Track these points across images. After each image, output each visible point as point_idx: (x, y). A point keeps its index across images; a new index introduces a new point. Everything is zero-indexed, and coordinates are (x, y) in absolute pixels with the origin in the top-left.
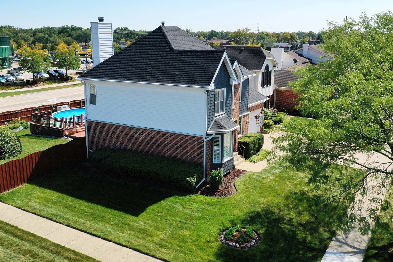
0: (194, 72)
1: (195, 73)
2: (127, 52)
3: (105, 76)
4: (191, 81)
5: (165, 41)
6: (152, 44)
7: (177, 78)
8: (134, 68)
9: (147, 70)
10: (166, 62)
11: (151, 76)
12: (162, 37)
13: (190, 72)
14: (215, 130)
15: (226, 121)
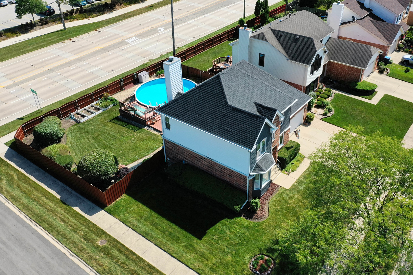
0: (242, 133)
1: (242, 134)
2: (192, 94)
3: (176, 116)
4: (239, 140)
5: (222, 93)
6: (212, 93)
7: (229, 135)
8: (198, 114)
9: (208, 119)
10: (222, 116)
11: (211, 126)
12: (220, 88)
13: (239, 132)
14: (256, 172)
15: (265, 161)
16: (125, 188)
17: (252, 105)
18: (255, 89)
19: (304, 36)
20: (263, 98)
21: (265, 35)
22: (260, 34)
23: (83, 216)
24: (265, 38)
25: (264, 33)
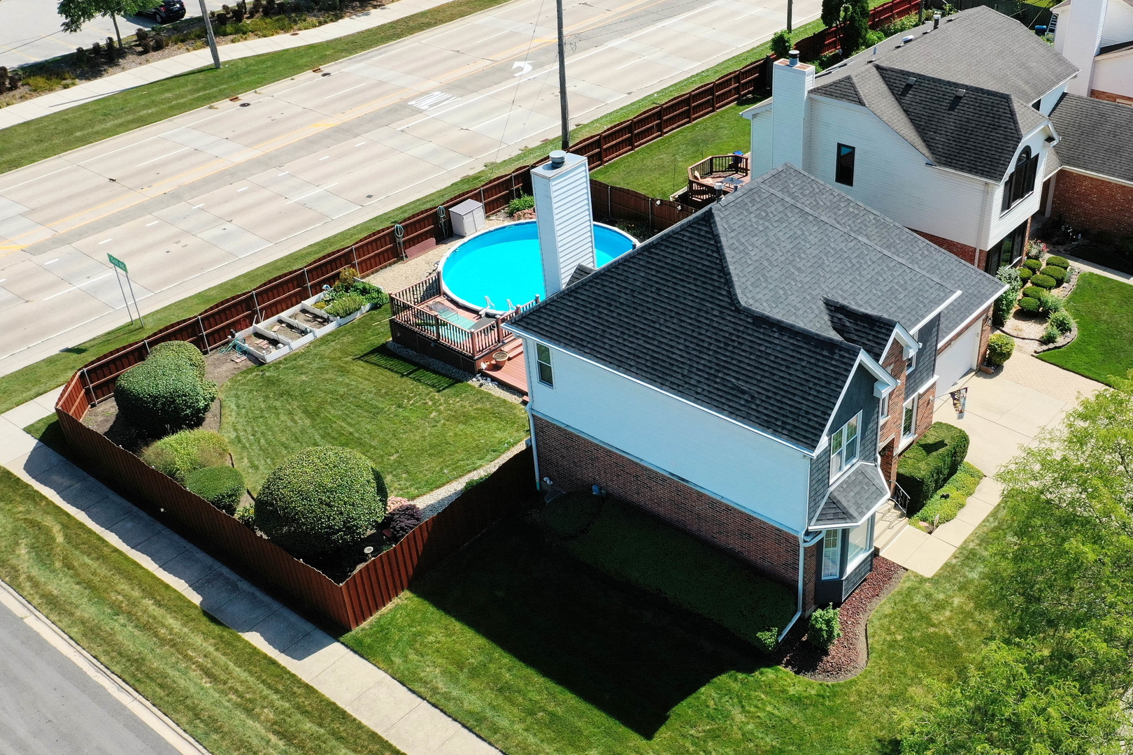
0: (783, 396)
1: (784, 400)
2: (625, 274)
3: (572, 341)
4: (773, 421)
5: (719, 267)
6: (686, 267)
7: (742, 402)
8: (643, 335)
9: (673, 353)
10: (720, 341)
11: (683, 375)
12: (713, 251)
13: (773, 392)
14: (828, 522)
15: (858, 488)
16: (407, 572)
17: (814, 307)
18: (824, 258)
19: (982, 90)
20: (851, 284)
21: (857, 85)
22: (840, 81)
23: (273, 662)
24: (857, 93)
25: (855, 80)
